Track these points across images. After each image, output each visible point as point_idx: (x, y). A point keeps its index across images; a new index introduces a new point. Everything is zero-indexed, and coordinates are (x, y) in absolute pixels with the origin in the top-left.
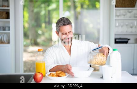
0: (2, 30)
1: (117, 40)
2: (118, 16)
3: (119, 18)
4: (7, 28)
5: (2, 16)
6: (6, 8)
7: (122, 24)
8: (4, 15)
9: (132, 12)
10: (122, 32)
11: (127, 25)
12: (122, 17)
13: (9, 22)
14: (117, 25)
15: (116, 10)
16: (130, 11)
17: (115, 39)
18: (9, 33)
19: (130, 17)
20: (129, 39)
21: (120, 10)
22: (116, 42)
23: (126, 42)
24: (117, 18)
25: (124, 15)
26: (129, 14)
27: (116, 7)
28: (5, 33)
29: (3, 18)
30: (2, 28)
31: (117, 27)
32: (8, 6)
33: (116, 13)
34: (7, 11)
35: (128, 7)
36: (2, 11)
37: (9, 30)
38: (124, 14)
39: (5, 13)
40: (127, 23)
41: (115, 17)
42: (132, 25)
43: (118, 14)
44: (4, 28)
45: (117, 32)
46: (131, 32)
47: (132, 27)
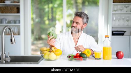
0: (13, 23)
1: (114, 32)
2: (115, 11)
3: (117, 12)
4: (17, 22)
5: (13, 11)
6: (17, 4)
7: (119, 18)
8: (15, 10)
9: (128, 7)
10: (118, 25)
11: (123, 19)
12: (119, 12)
13: (19, 16)
14: (115, 19)
15: (113, 5)
16: (127, 6)
17: (113, 32)
18: (19, 26)
19: (126, 12)
20: (125, 32)
21: (117, 5)
22: (113, 34)
23: (123, 34)
24: (114, 12)
25: (121, 10)
26: (125, 9)
27: (113, 2)
28: (16, 26)
29: (14, 13)
30: (13, 21)
31: (114, 20)
32: (19, 2)
33: (113, 8)
34: (18, 6)
35: (125, 2)
36: (13, 6)
37: (19, 23)
38: (121, 8)
39: (16, 8)
40: (123, 17)
41: (113, 12)
42: (128, 19)
43: (115, 9)
44: (15, 21)
45: (114, 25)
46: (127, 25)
47: (128, 21)
